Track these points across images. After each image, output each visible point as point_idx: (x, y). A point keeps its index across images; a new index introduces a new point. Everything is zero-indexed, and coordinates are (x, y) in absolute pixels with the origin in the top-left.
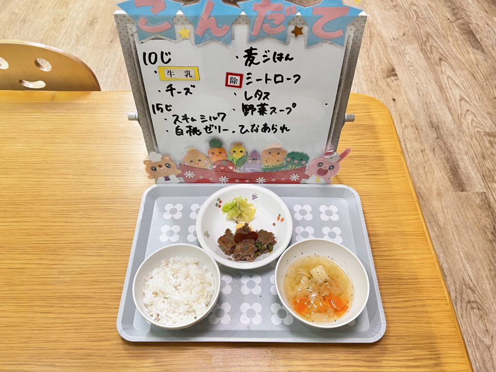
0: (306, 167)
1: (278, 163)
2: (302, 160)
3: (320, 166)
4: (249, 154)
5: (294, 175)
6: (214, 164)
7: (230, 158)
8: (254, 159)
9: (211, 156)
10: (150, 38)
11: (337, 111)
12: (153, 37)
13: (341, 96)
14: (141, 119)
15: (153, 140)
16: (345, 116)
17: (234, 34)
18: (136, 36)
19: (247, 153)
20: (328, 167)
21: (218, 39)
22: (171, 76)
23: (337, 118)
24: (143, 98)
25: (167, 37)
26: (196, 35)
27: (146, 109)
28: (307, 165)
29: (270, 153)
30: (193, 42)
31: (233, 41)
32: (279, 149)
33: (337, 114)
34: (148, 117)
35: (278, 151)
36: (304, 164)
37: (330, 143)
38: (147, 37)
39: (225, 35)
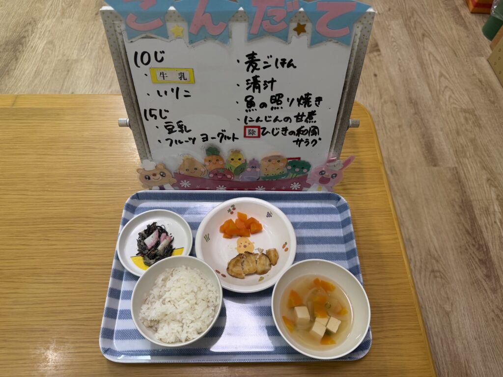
0: (307, 175)
1: (278, 172)
2: (303, 168)
3: (322, 174)
4: (248, 162)
5: (295, 183)
6: (210, 173)
7: (227, 167)
8: (253, 167)
9: (207, 164)
10: (140, 37)
11: (341, 116)
12: (144, 35)
13: (346, 99)
14: (132, 125)
15: (146, 148)
16: (349, 121)
17: (231, 32)
18: (125, 35)
19: (246, 160)
20: (330, 176)
21: (214, 37)
22: (164, 79)
23: (341, 124)
24: (134, 102)
25: (158, 35)
26: (190, 33)
27: (138, 114)
28: (309, 173)
29: (270, 161)
30: (187, 40)
31: (230, 39)
32: (279, 156)
33: (341, 119)
34: (140, 123)
35: (278, 159)
36: (306, 173)
37: (332, 150)
38: (137, 36)
39: (222, 33)
